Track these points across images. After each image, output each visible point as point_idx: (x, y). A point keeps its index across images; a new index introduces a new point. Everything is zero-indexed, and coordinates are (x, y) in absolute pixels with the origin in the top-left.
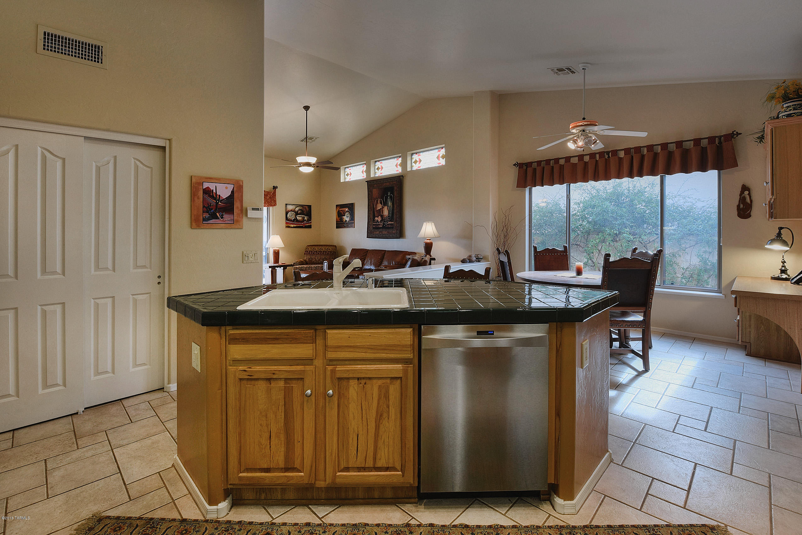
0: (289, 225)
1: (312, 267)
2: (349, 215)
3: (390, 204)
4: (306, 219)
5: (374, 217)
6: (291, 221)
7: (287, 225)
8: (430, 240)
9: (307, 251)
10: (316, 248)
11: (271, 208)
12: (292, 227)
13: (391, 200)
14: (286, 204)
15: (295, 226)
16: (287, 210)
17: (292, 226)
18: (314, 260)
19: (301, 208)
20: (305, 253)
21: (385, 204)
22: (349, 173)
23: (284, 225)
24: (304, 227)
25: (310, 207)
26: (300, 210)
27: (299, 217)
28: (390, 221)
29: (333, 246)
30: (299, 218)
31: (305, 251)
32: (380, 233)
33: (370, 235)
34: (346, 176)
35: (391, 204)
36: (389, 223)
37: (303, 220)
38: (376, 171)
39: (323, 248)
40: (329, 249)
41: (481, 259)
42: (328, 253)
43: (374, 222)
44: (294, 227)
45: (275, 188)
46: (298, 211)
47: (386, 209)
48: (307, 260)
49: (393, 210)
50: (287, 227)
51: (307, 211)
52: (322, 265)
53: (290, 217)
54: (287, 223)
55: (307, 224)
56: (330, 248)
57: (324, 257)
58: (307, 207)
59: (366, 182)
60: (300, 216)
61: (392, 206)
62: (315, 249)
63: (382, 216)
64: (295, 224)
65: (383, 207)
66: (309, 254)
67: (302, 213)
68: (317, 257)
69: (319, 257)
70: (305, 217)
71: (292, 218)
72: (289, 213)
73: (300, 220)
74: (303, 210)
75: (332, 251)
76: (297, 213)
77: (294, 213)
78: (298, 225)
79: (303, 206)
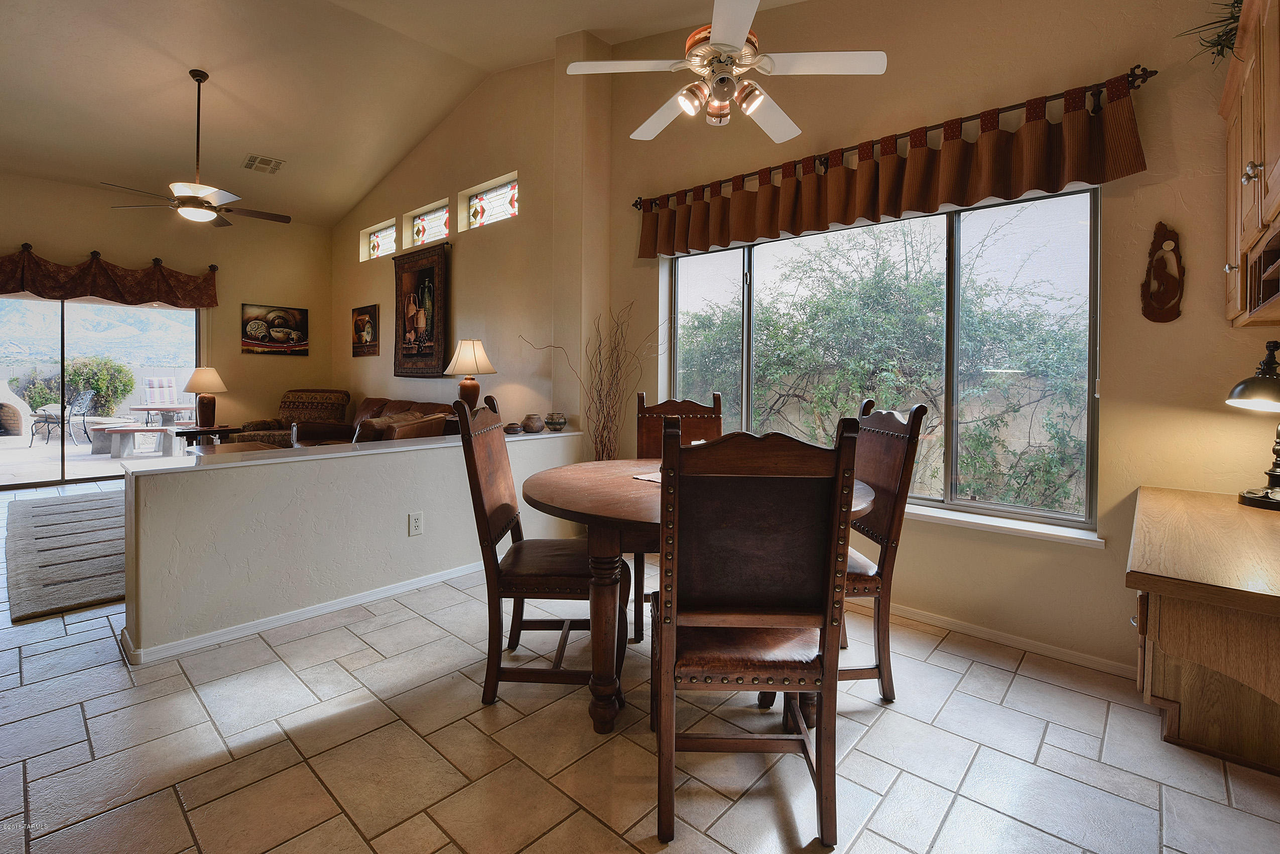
0: (251, 348)
1: (274, 435)
2: (370, 330)
3: (428, 303)
4: (294, 336)
5: (405, 332)
6: (256, 339)
7: (245, 348)
8: (473, 379)
9: (285, 403)
10: (304, 396)
11: (203, 311)
12: (257, 353)
13: (431, 295)
14: (243, 305)
15: (266, 350)
16: (246, 317)
17: (260, 349)
19: (281, 314)
20: (281, 407)
21: (421, 304)
22: (375, 245)
23: (239, 347)
24: (289, 352)
25: (304, 313)
26: (279, 317)
27: (277, 332)
28: (430, 340)
29: (340, 392)
30: (276, 334)
31: (282, 402)
32: (414, 367)
33: (400, 371)
34: (371, 250)
35: (430, 303)
36: (426, 344)
37: (288, 339)
38: (416, 237)
39: (318, 396)
40: (331, 399)
41: (560, 424)
42: (327, 407)
43: (404, 343)
44: (263, 353)
45: (213, 268)
46: (273, 320)
47: (422, 316)
48: (283, 420)
49: (433, 316)
50: (243, 351)
51: (298, 320)
52: (289, 432)
53: (253, 332)
54: (244, 344)
55: (297, 346)
56: (332, 396)
57: (317, 415)
58: (296, 313)
59: (393, 259)
60: (278, 330)
61: (431, 309)
62: (302, 398)
63: (416, 330)
64: (267, 347)
65: (418, 311)
66: (288, 407)
67: (285, 324)
68: (303, 414)
69: (308, 414)
70: (292, 334)
71: (260, 333)
72: (250, 324)
73: (278, 338)
74: (287, 319)
75: (336, 402)
76: (271, 325)
77: (264, 323)
78: (275, 349)
79: (288, 310)
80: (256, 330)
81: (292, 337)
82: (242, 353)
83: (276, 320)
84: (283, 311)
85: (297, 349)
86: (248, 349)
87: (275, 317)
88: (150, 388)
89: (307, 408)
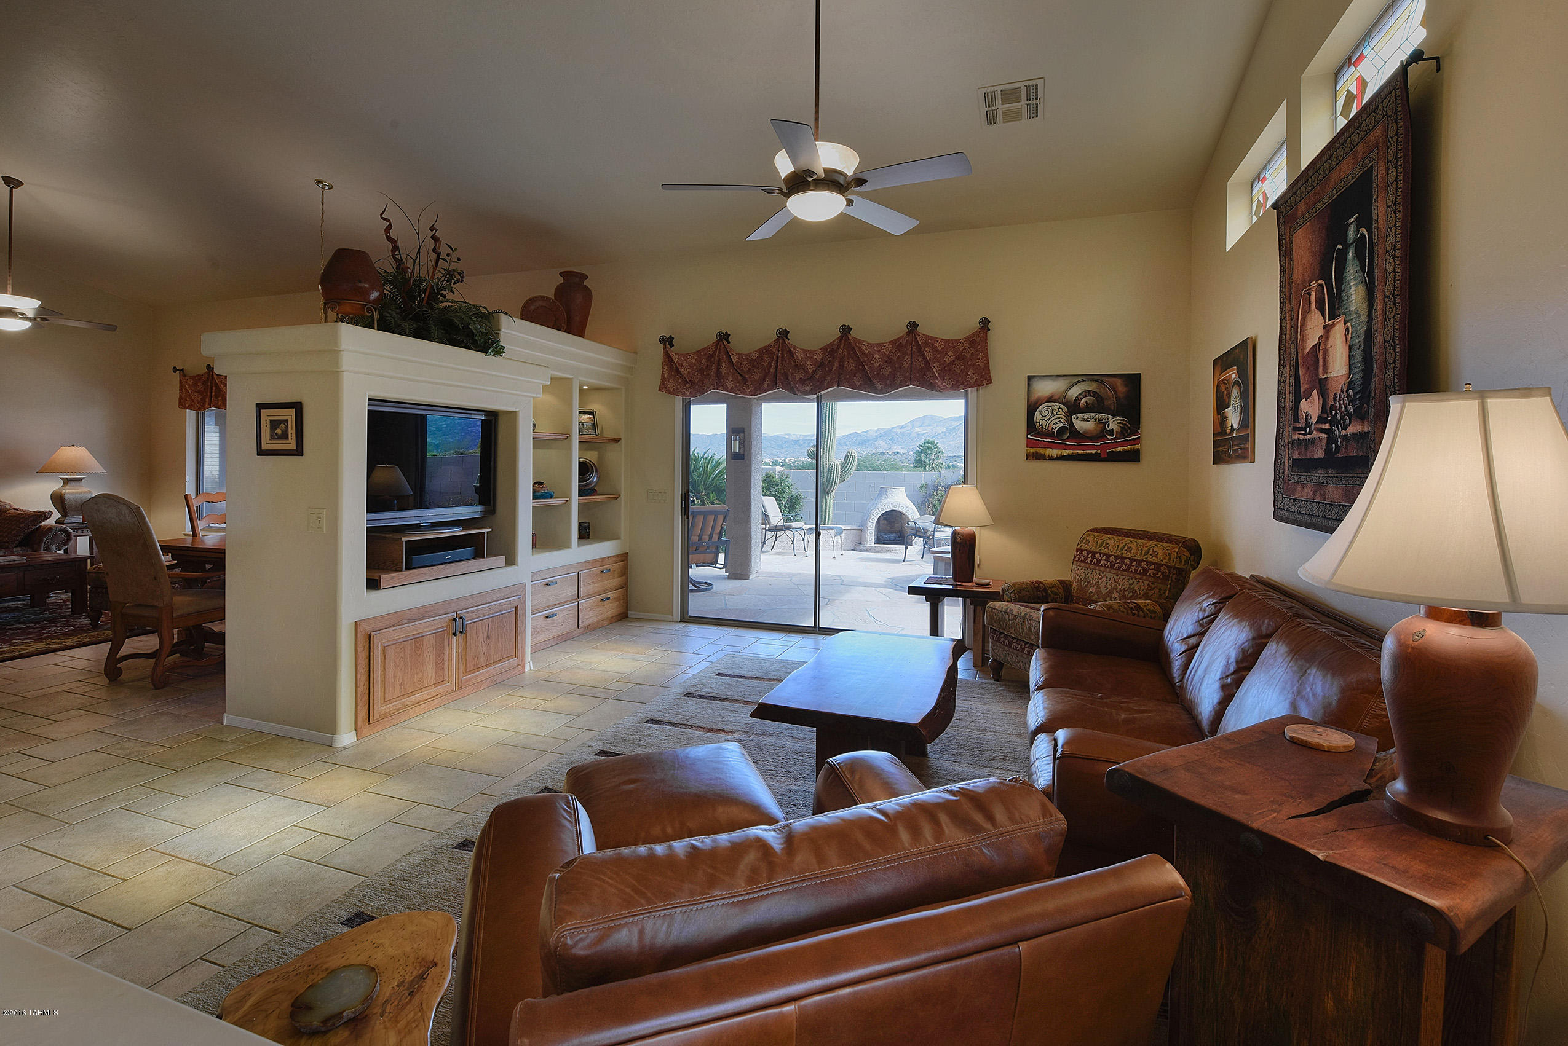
0: (1041, 450)
2: (1239, 402)
3: (1355, 295)
4: (1114, 424)
5: (1299, 396)
6: (1050, 434)
7: (1032, 450)
9: (1081, 551)
10: (1111, 542)
12: (1051, 459)
13: (1363, 269)
14: (1030, 378)
15: (1065, 452)
16: (1033, 399)
17: (1054, 452)
18: (1093, 589)
19: (1092, 387)
20: (1074, 558)
21: (1335, 304)
22: (1262, 200)
23: (1022, 448)
24: (1104, 456)
25: (1133, 381)
26: (1088, 393)
27: (1083, 420)
28: (1358, 414)
30: (1083, 423)
31: (1077, 550)
32: (1315, 498)
33: (1285, 508)
35: (1364, 292)
36: (1351, 430)
37: (1103, 432)
39: (1134, 544)
42: (1146, 571)
44: (1061, 458)
45: (985, 323)
46: (1078, 400)
48: (1075, 585)
50: (1029, 456)
51: (1121, 395)
53: (1044, 423)
54: (1030, 443)
55: (1117, 444)
56: (1159, 547)
57: (1126, 586)
58: (1119, 382)
60: (1086, 416)
62: (1107, 546)
63: (1324, 388)
64: (1066, 447)
65: (1327, 333)
66: (1084, 562)
67: (1098, 405)
68: (1104, 579)
69: (1112, 580)
70: (1111, 422)
71: (1055, 424)
72: (1040, 408)
73: (1086, 432)
74: (1103, 396)
75: (1164, 563)
76: (1073, 408)
77: (1062, 406)
78: (1079, 452)
79: (1105, 379)
80: (1049, 419)
81: (1110, 427)
82: (1027, 459)
83: (1082, 399)
84: (1095, 381)
85: (1119, 449)
86: (1037, 453)
87: (1080, 394)
89: (1112, 567)
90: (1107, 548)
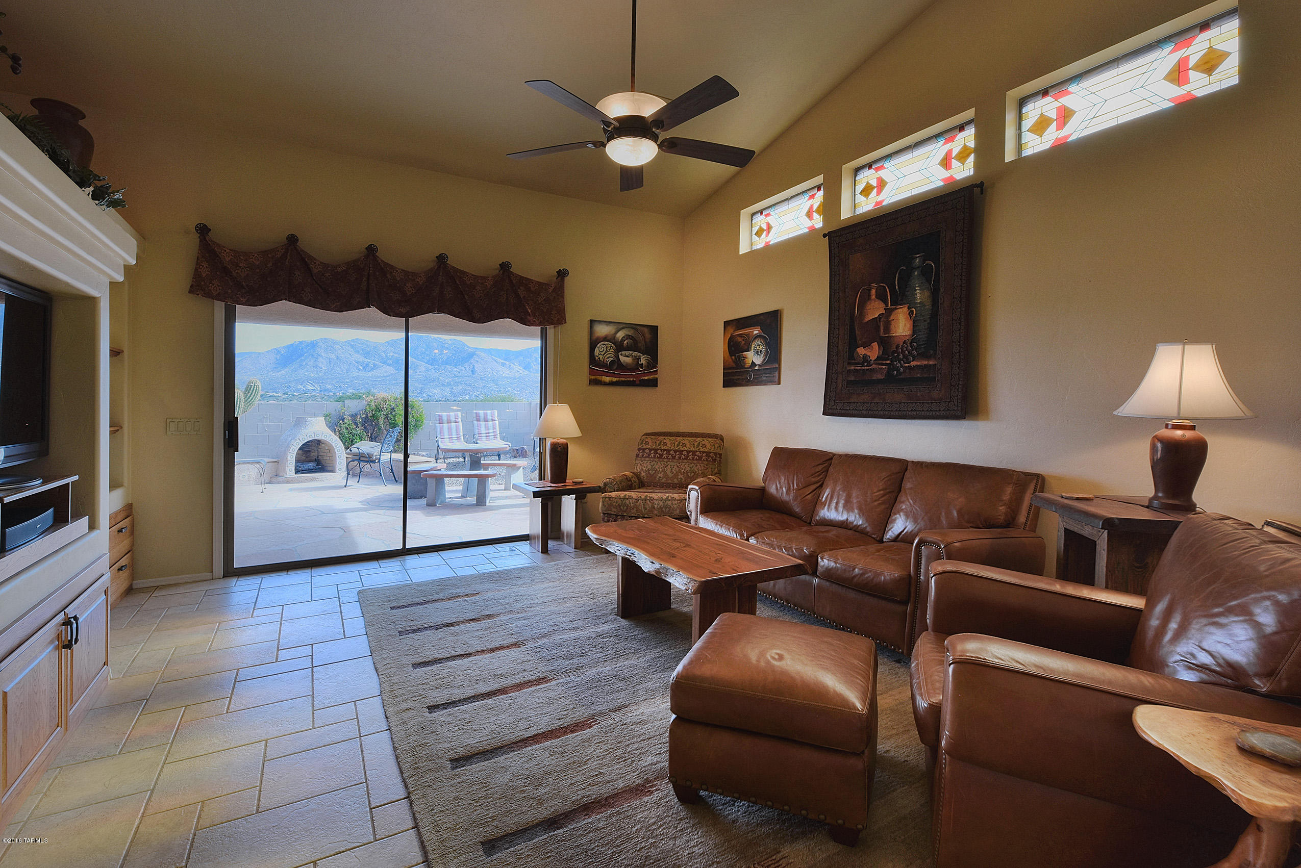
0: (599, 378)
1: (652, 499)
2: (762, 348)
3: (920, 295)
4: (643, 360)
5: (853, 345)
6: (604, 365)
7: (593, 377)
8: (1190, 429)
9: (644, 450)
10: (667, 441)
11: (551, 330)
12: (605, 384)
13: (928, 281)
14: (592, 322)
15: (614, 379)
16: (594, 338)
17: (607, 379)
18: (661, 475)
19: (631, 332)
20: (637, 456)
21: (899, 297)
22: (764, 227)
23: (585, 377)
24: (638, 382)
25: (654, 330)
26: (628, 337)
27: (625, 356)
28: (924, 356)
29: (715, 436)
30: (625, 359)
31: (639, 450)
33: (839, 408)
34: (754, 236)
35: (927, 293)
36: (913, 363)
37: (637, 366)
38: (862, 198)
39: (686, 441)
40: (704, 446)
42: (700, 458)
43: (849, 363)
44: (611, 384)
45: (562, 274)
46: (622, 340)
47: (901, 317)
48: (642, 474)
49: (934, 315)
50: (590, 382)
51: (648, 340)
52: (682, 496)
53: (601, 357)
54: (592, 372)
55: (645, 374)
56: (706, 441)
58: (646, 330)
59: (825, 236)
60: (627, 353)
61: (928, 303)
62: (665, 444)
63: (885, 342)
64: (614, 375)
65: (889, 312)
66: (648, 457)
67: (634, 347)
68: (669, 466)
69: (675, 467)
70: (642, 358)
71: (608, 358)
72: (598, 346)
73: (627, 364)
74: (637, 339)
75: (711, 451)
76: (620, 347)
77: (613, 345)
78: (623, 379)
79: (638, 327)
80: (604, 354)
81: (641, 362)
82: (590, 384)
83: (625, 341)
84: (632, 328)
85: (646, 378)
86: (596, 379)
87: (624, 337)
88: (440, 423)
89: (674, 458)
90: (666, 445)
